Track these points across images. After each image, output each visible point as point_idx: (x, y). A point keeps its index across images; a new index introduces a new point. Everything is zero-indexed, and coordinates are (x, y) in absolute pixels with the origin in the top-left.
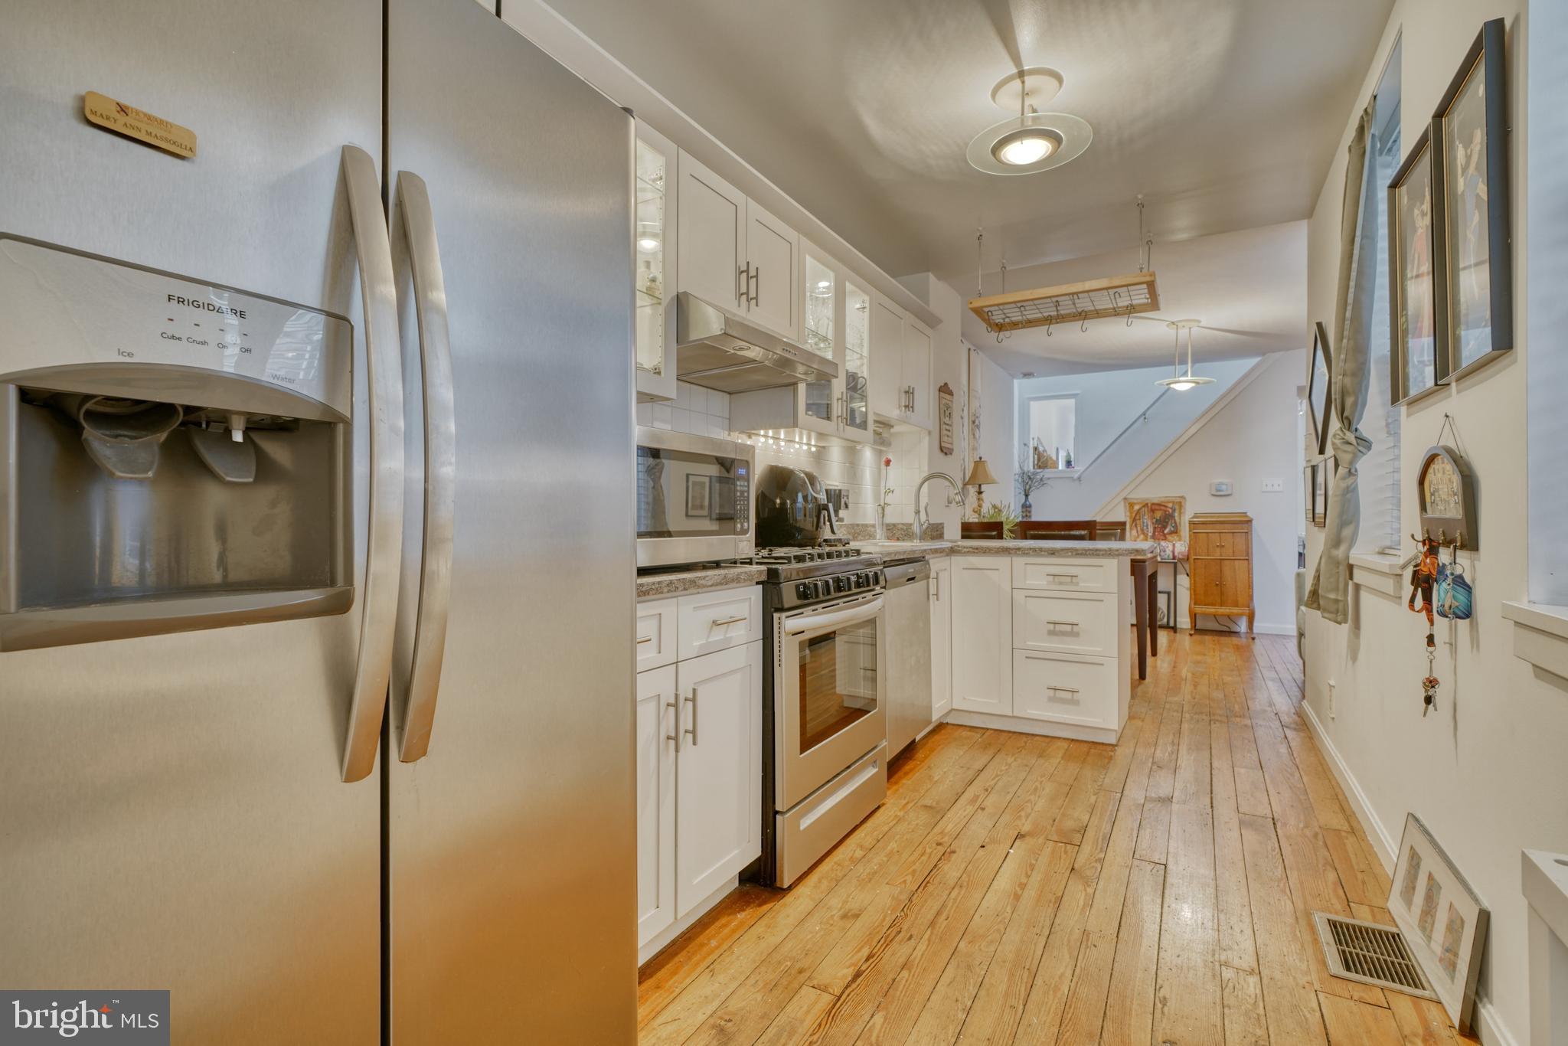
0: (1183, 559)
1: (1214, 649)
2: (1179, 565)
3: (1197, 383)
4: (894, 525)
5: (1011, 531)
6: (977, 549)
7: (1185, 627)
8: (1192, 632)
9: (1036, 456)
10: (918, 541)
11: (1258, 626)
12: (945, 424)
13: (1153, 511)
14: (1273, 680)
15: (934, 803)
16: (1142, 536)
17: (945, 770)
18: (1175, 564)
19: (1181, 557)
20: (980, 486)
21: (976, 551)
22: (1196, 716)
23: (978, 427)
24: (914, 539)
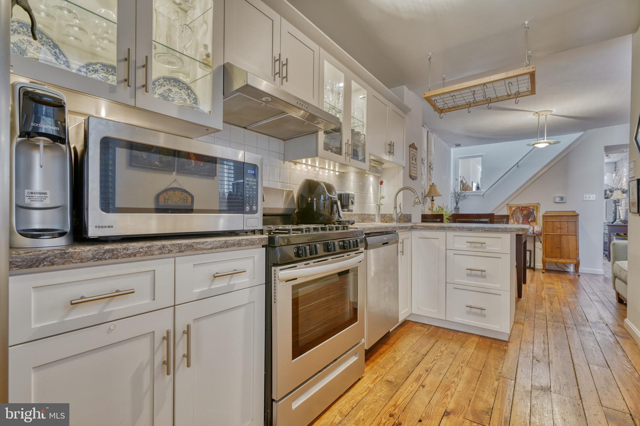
0: (539, 234)
1: (557, 281)
2: (536, 237)
3: (550, 143)
4: (385, 215)
5: (448, 219)
6: (426, 227)
7: (539, 268)
8: (544, 271)
9: (462, 185)
10: (396, 223)
11: (581, 269)
12: (413, 164)
13: (522, 210)
14: (597, 301)
15: (393, 379)
16: (516, 223)
17: (403, 353)
18: (535, 237)
19: (537, 233)
20: (433, 197)
21: (426, 228)
22: (555, 324)
23: (432, 169)
24: (393, 222)
